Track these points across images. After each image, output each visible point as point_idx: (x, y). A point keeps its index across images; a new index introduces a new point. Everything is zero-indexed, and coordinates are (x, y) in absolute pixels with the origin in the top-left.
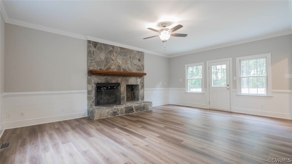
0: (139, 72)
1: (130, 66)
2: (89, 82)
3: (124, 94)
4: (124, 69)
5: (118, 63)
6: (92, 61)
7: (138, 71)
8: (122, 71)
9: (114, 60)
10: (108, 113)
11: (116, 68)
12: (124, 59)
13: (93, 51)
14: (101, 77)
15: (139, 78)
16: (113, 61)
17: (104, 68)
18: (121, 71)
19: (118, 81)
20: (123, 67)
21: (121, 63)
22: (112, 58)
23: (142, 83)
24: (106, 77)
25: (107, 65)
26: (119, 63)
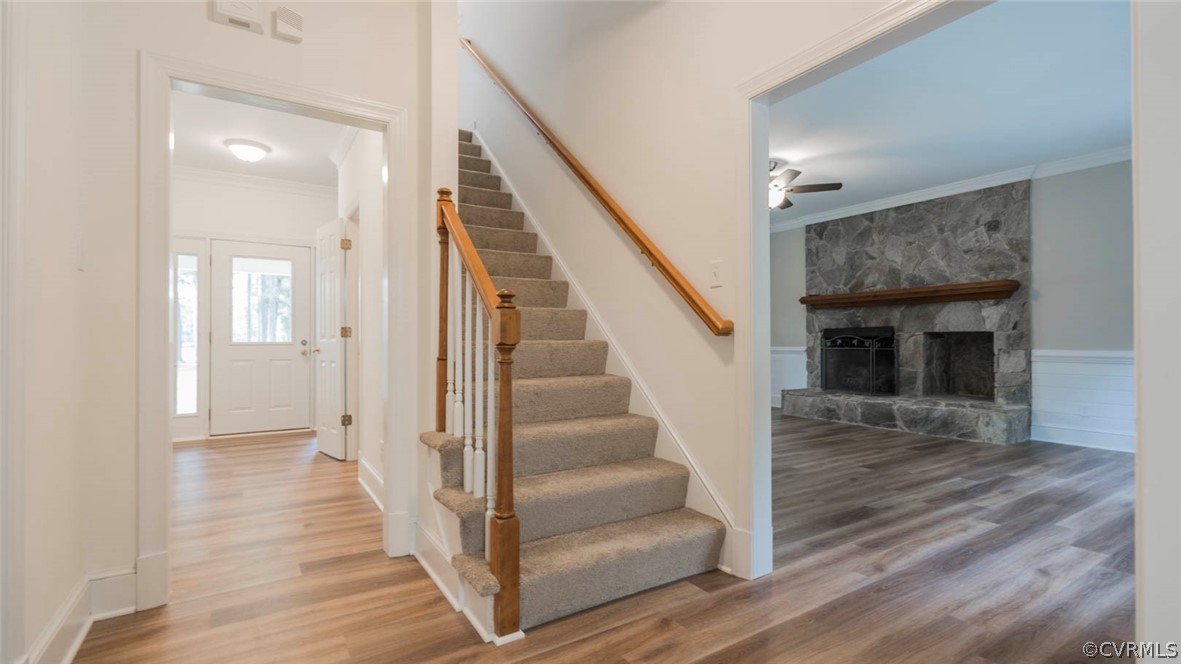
0: (992, 276)
1: (942, 263)
2: (810, 329)
3: (913, 366)
4: (914, 277)
5: (891, 263)
6: (814, 275)
7: (987, 275)
8: (905, 285)
9: (875, 255)
10: (812, 406)
11: (883, 279)
12: (911, 243)
13: (817, 249)
14: (837, 311)
15: (992, 302)
16: (873, 258)
17: (843, 289)
18: (903, 286)
19: (888, 321)
20: (909, 270)
21: (899, 260)
22: (867, 254)
23: (1011, 325)
24: (851, 311)
25: (853, 276)
26: (896, 262)
